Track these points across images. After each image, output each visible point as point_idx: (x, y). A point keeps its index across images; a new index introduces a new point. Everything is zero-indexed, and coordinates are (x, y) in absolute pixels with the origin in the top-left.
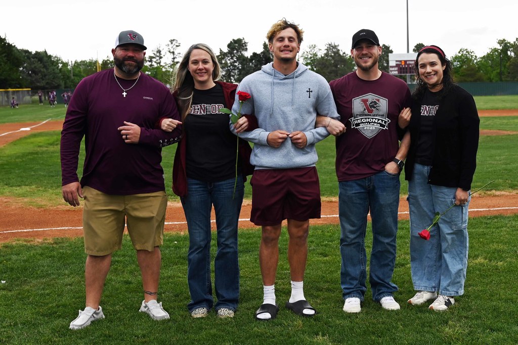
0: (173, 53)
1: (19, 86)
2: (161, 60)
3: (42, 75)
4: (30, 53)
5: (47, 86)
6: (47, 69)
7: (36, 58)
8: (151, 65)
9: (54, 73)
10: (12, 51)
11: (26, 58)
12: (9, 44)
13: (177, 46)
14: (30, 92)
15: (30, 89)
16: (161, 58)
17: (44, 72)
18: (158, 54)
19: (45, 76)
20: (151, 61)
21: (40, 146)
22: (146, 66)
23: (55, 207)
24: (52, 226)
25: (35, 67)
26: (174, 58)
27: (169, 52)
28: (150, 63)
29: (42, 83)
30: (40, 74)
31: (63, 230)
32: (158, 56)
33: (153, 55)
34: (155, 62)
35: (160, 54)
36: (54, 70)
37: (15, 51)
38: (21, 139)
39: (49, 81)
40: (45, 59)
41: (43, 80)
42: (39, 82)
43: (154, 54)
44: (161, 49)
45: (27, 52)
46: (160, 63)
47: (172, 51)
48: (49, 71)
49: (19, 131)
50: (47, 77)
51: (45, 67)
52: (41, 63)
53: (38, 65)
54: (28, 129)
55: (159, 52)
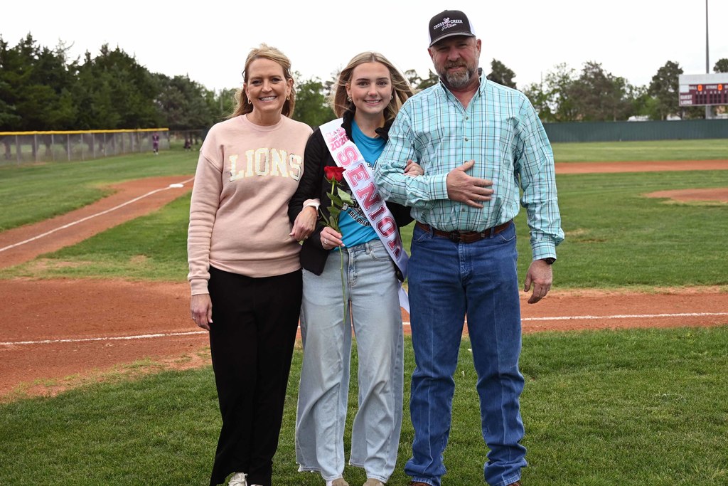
1: (153, 124)
3: (183, 109)
4: (167, 78)
5: (190, 125)
6: (190, 101)
7: (176, 85)
9: (201, 107)
10: (144, 76)
11: (162, 85)
12: (139, 66)
14: (167, 134)
15: (167, 129)
17: (186, 105)
19: (187, 110)
22: (323, 96)
25: (174, 98)
28: (327, 92)
29: (184, 121)
30: (180, 109)
33: (331, 80)
36: (199, 102)
37: (148, 76)
38: (177, 200)
39: (193, 118)
40: (187, 87)
41: (185, 116)
42: (179, 120)
43: (334, 78)
45: (162, 77)
48: (193, 103)
49: (168, 188)
50: (190, 112)
51: (187, 98)
52: (182, 92)
53: (178, 95)
54: (180, 185)
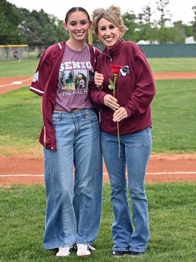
0: (162, 10)
1: (16, 42)
2: (151, 17)
3: (38, 32)
4: (28, 11)
5: (43, 43)
6: (43, 26)
7: (33, 16)
8: (141, 22)
9: (50, 30)
10: (11, 10)
11: (24, 16)
12: (8, 3)
13: (166, 4)
14: (27, 49)
15: (27, 45)
16: (150, 15)
17: (40, 29)
18: (147, 12)
19: (41, 33)
20: (140, 18)
21: (26, 99)
22: (136, 24)
23: (21, 156)
24: (15, 173)
25: (32, 24)
26: (162, 16)
27: (159, 9)
28: (139, 21)
29: (39, 40)
30: (36, 31)
31: (23, 177)
32: (147, 14)
33: (143, 13)
34: (145, 19)
35: (149, 11)
36: (49, 27)
37: (15, 9)
38: (10, 92)
39: (45, 38)
40: (41, 17)
41: (39, 36)
42: (36, 39)
43: (144, 12)
44: (150, 6)
45: (25, 10)
46: (149, 20)
47: (161, 8)
48: (45, 28)
49: (11, 84)
50: (43, 34)
51: (41, 24)
52: (37, 21)
53: (35, 22)
54: (20, 83)
55: (149, 9)
